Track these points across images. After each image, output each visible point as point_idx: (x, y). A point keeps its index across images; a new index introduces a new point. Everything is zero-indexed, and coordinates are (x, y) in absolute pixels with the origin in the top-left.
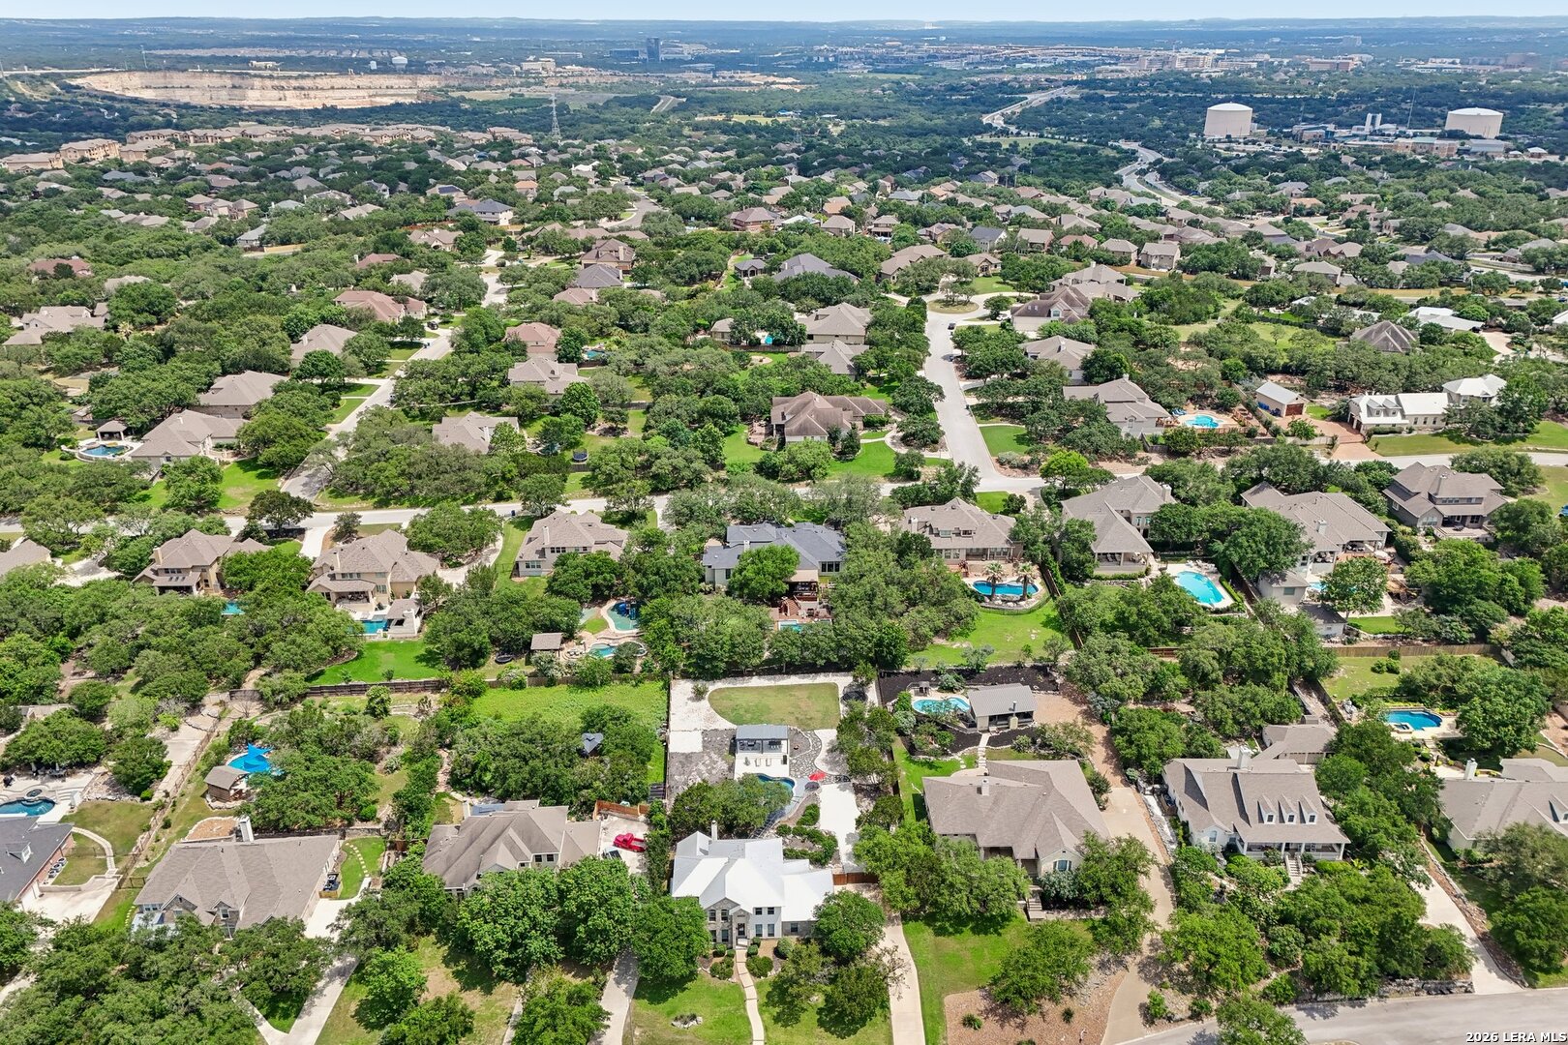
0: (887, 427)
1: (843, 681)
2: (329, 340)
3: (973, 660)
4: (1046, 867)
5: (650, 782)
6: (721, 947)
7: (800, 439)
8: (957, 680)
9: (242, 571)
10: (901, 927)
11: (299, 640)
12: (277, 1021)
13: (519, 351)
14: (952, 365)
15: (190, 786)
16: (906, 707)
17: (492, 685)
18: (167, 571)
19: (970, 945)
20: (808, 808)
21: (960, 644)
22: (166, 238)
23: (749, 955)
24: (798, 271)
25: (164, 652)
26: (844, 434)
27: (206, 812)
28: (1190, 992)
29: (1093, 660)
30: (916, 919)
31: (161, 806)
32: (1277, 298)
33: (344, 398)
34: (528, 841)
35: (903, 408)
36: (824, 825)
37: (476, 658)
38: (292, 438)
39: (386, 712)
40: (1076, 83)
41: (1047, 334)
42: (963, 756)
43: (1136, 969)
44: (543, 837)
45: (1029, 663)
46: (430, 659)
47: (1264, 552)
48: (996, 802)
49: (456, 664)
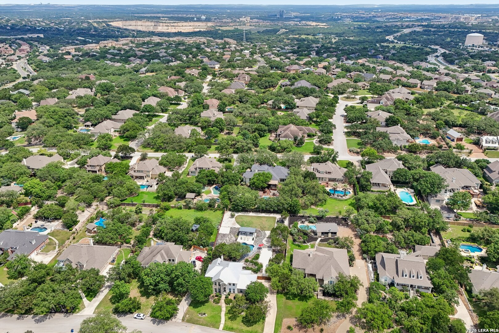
0: (315, 137)
1: (278, 216)
2: (152, 101)
3: (321, 214)
4: (326, 282)
5: (211, 241)
6: (218, 294)
7: (284, 139)
8: (315, 220)
9: (110, 168)
10: (276, 295)
11: (120, 189)
12: (88, 298)
13: (206, 107)
14: (343, 118)
15: (83, 228)
16: (295, 227)
17: (173, 207)
18: (91, 166)
19: (296, 304)
20: (256, 255)
21: (320, 209)
22: (119, 70)
23: (226, 297)
24: (299, 85)
25: (84, 189)
26: (299, 138)
27: (85, 236)
28: (365, 329)
29: (360, 217)
30: (281, 293)
31: (74, 233)
32: (466, 101)
33: (154, 119)
34: (167, 255)
35: (322, 131)
36: (260, 261)
37: (170, 199)
38: (134, 129)
39: (141, 212)
40: (422, 25)
41: (377, 109)
42: (310, 244)
43: (349, 319)
44: (172, 254)
45: (340, 217)
46: (157, 198)
47: (429, 187)
48: (314, 259)
49: (164, 200)
